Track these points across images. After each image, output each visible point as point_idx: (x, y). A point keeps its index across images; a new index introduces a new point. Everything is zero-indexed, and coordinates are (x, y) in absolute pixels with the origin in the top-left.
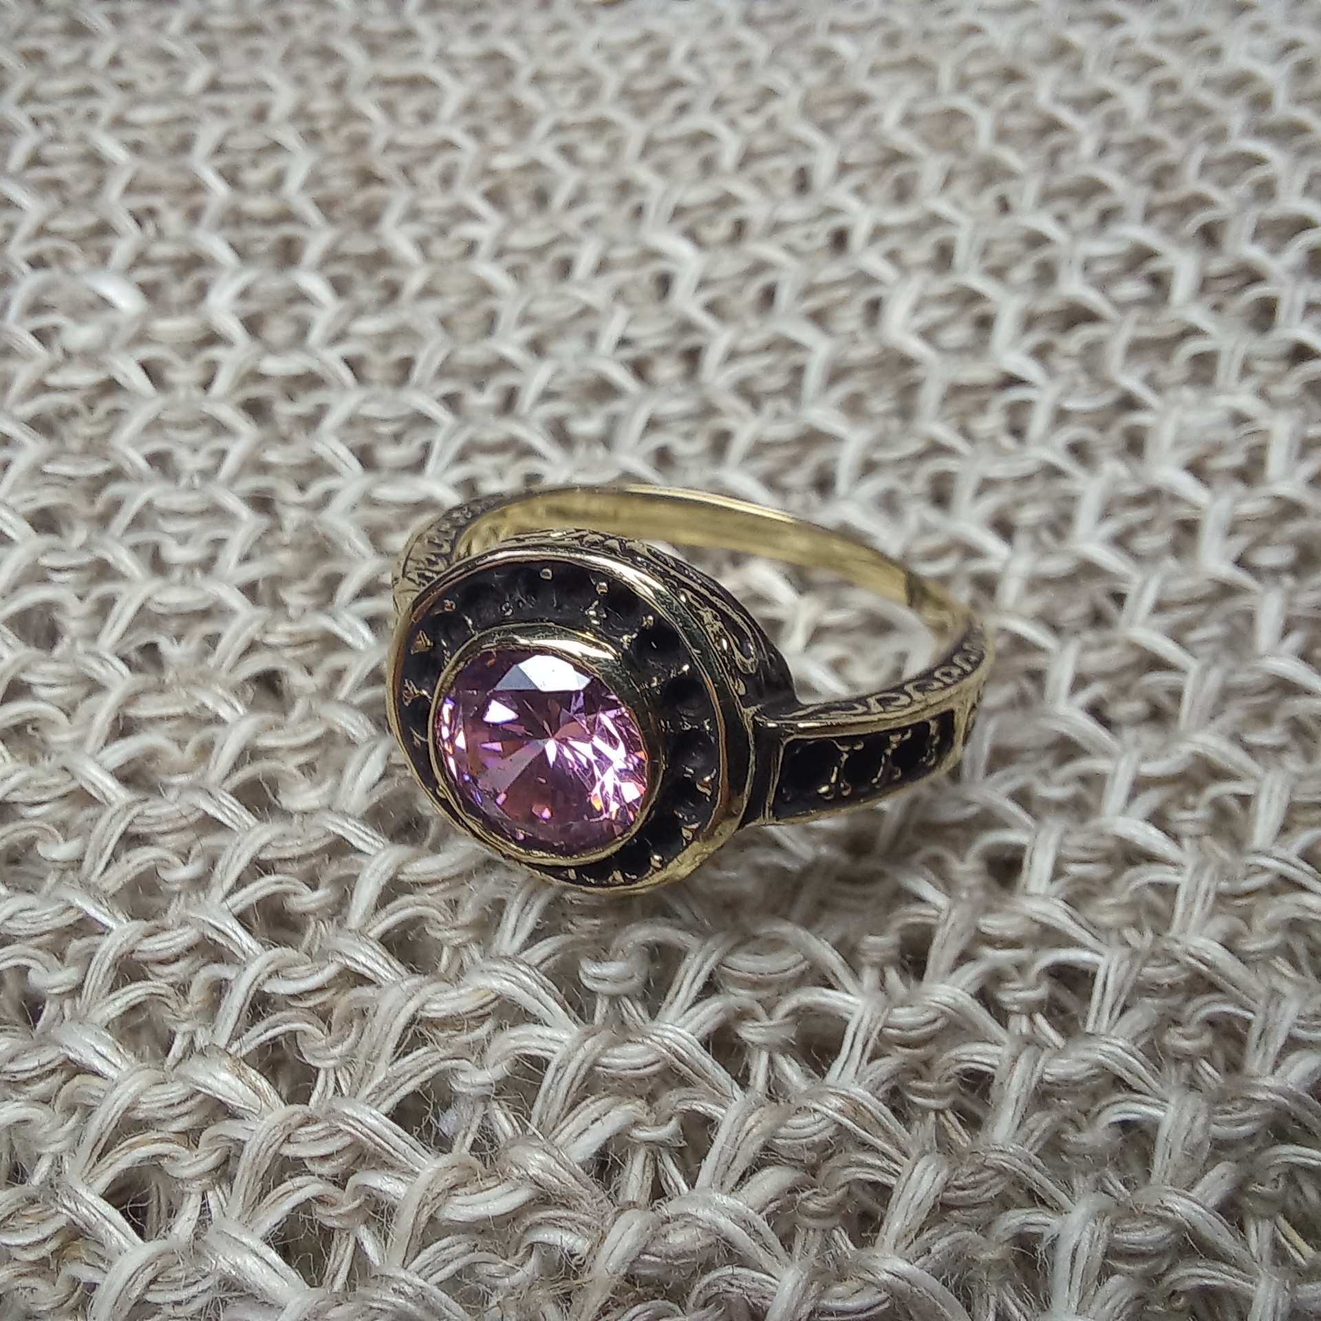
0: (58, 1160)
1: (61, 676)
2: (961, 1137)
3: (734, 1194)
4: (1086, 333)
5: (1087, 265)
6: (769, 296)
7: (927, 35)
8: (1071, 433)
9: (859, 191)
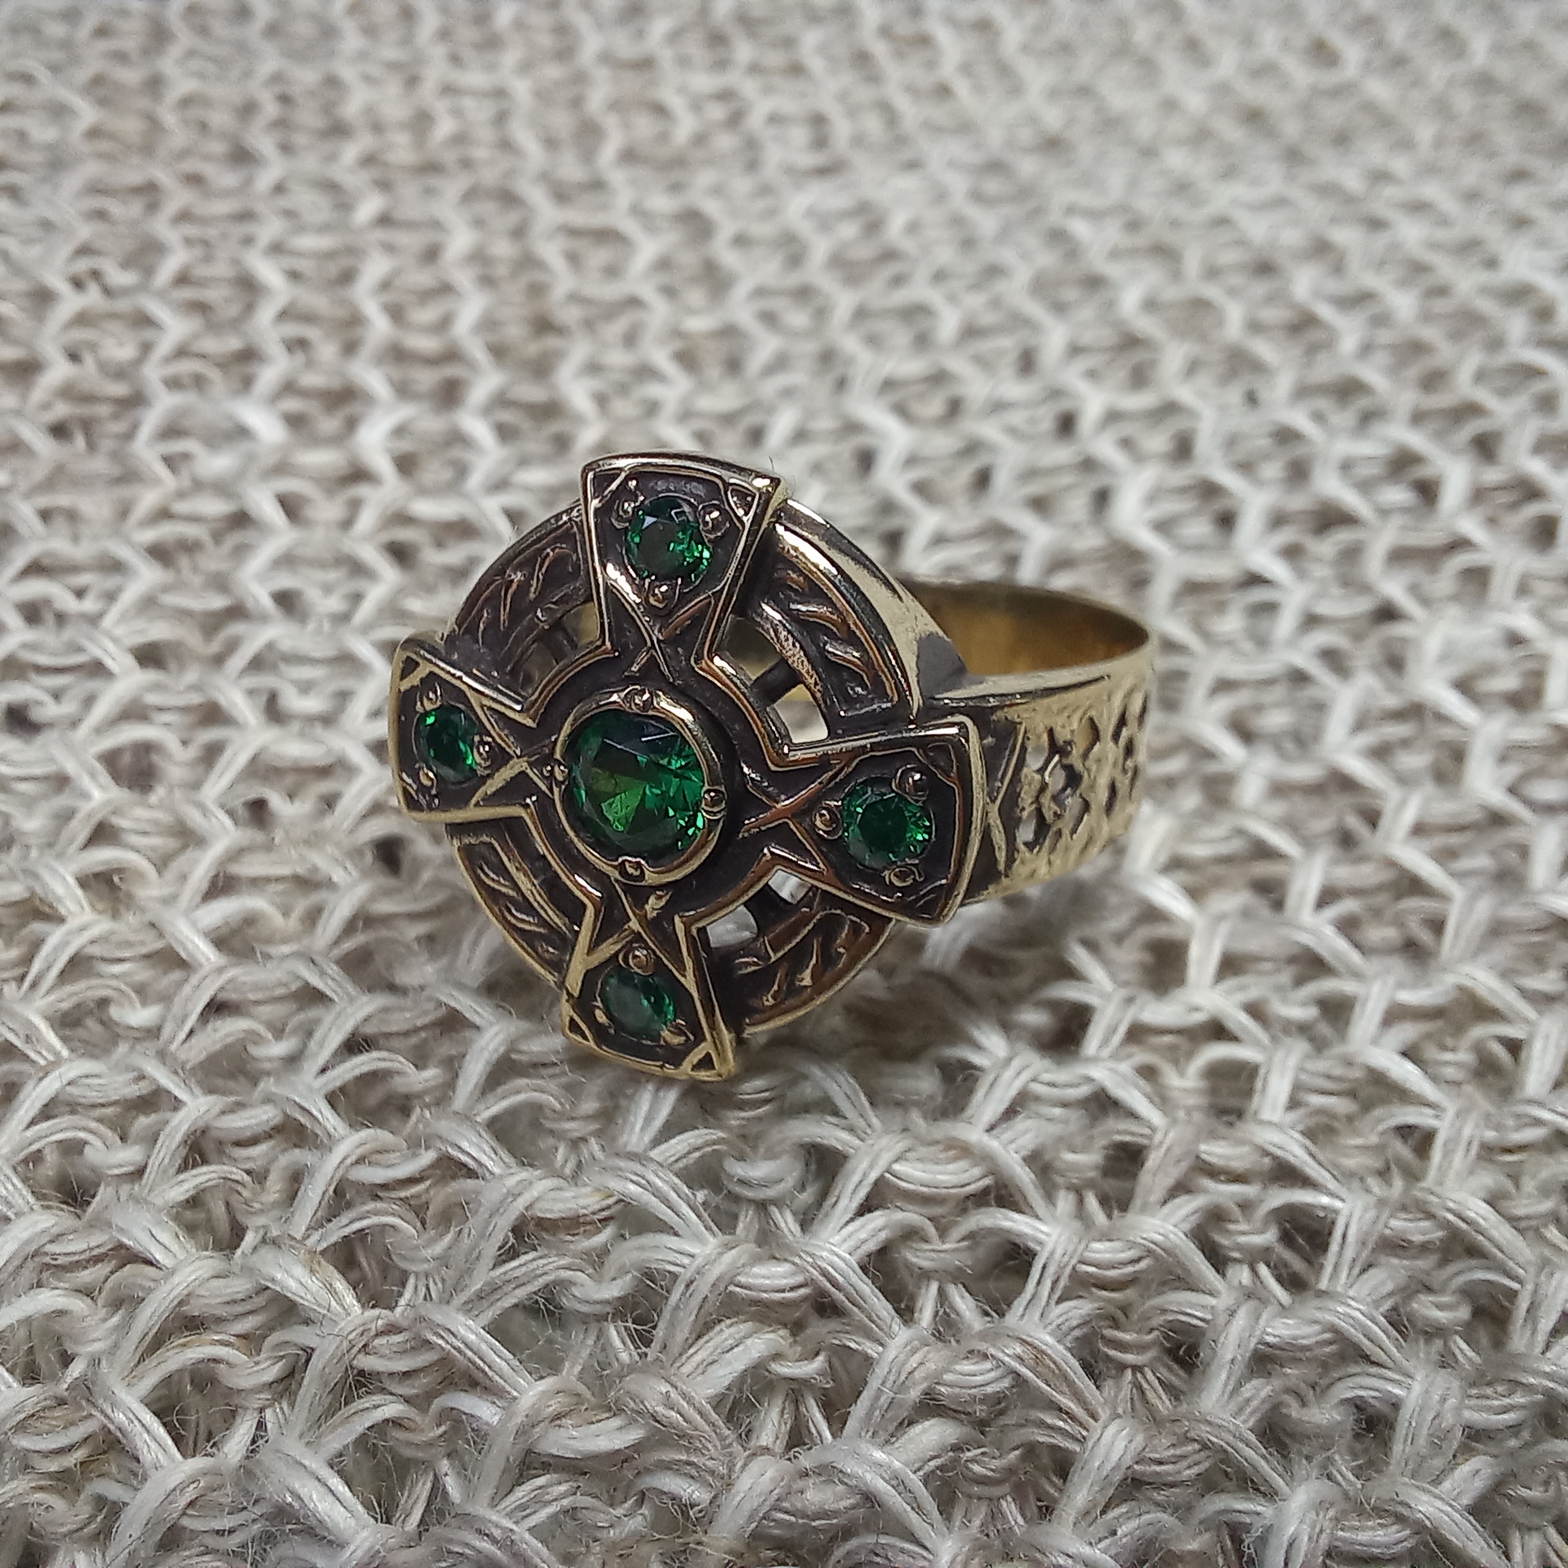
0: (95, 1362)
1: (156, 823)
2: (1163, 1404)
3: (888, 1448)
4: (1342, 537)
5: (1346, 466)
6: (983, 480)
7: (1175, 224)
8: (1322, 638)
9: (1092, 375)
